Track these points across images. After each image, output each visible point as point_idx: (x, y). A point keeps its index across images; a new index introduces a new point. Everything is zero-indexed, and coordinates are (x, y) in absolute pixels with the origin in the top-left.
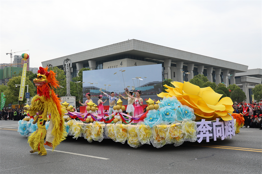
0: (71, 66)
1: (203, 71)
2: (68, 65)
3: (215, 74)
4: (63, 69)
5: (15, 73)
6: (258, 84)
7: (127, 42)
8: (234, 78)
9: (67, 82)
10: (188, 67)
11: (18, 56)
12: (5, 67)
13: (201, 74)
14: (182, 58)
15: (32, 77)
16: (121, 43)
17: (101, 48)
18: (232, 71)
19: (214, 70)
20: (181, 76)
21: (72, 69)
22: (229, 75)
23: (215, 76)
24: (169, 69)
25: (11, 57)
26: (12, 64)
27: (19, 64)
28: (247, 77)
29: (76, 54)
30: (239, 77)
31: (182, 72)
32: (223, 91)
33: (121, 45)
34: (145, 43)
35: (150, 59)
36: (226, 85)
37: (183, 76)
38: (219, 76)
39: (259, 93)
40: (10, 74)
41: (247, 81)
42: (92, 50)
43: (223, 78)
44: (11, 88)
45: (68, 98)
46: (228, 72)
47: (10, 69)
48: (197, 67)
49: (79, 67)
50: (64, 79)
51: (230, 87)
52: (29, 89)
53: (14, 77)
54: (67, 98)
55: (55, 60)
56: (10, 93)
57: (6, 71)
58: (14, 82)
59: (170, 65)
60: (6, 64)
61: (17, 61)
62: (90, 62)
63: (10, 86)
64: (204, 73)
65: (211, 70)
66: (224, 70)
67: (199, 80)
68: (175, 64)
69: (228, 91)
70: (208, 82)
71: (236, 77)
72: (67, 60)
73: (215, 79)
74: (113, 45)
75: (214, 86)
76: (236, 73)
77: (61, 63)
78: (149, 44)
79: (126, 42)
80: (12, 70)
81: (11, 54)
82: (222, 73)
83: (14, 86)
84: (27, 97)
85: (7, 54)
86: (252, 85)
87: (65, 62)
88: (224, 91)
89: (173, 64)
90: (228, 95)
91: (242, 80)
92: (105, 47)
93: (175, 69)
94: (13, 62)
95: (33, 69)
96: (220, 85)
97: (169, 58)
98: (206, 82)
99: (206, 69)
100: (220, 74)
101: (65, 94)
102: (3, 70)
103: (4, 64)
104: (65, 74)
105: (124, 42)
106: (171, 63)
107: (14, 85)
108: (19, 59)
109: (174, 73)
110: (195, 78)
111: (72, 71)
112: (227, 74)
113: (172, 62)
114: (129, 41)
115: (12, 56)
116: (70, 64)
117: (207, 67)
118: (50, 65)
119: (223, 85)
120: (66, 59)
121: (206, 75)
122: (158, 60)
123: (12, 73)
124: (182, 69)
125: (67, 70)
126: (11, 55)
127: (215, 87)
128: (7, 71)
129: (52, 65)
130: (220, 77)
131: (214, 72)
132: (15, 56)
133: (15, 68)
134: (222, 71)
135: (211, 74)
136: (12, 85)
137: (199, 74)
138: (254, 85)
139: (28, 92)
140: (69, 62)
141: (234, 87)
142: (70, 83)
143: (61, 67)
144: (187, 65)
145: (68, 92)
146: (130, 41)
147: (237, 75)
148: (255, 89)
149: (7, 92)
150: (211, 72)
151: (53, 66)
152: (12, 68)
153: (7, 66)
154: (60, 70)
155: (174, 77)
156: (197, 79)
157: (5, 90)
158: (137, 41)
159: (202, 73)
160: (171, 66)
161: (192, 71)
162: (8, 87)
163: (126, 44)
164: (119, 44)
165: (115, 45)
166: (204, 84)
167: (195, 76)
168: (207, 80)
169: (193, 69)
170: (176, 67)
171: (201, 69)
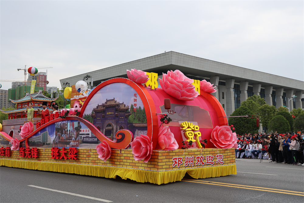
0: (92, 85)
1: (259, 91)
2: (89, 83)
3: (275, 96)
7: (164, 54)
8: (300, 100)
10: (240, 86)
12: (17, 86)
13: (257, 95)
14: (233, 75)
16: (157, 56)
17: (132, 62)
18: (298, 92)
19: (275, 90)
20: (231, 97)
22: (294, 96)
23: (276, 98)
24: (216, 88)
25: (25, 74)
26: (26, 82)
29: (102, 70)
31: (232, 91)
32: (283, 117)
33: (157, 58)
34: (186, 56)
35: (193, 76)
36: (289, 109)
37: (235, 97)
38: (281, 97)
42: (121, 65)
43: (286, 100)
46: (292, 93)
47: (23, 89)
48: (252, 86)
51: (295, 112)
55: (76, 77)
57: (19, 91)
59: (217, 84)
60: (19, 82)
65: (270, 90)
66: (288, 91)
67: (253, 102)
68: (224, 82)
69: (290, 117)
70: (265, 105)
72: (88, 77)
73: (275, 102)
74: (146, 59)
75: (273, 110)
76: (303, 94)
78: (191, 57)
79: (162, 55)
80: (26, 90)
82: (284, 94)
87: (85, 79)
88: (285, 117)
89: (222, 82)
90: (290, 122)
92: (136, 61)
93: (224, 89)
94: (27, 80)
95: (51, 88)
96: (281, 109)
97: (217, 75)
98: (263, 105)
99: (264, 89)
100: (282, 95)
102: (16, 90)
103: (16, 82)
105: (159, 55)
106: (218, 81)
108: (35, 77)
109: (223, 93)
110: (249, 99)
112: (291, 96)
113: (219, 79)
114: (166, 54)
115: (27, 73)
117: (266, 86)
119: (285, 110)
121: (264, 97)
122: (202, 77)
124: (232, 89)
126: (25, 72)
127: (275, 111)
130: (282, 100)
131: (274, 92)
133: (30, 87)
134: (285, 92)
135: (270, 96)
137: (254, 95)
140: (89, 80)
141: (299, 112)
144: (239, 84)
146: (168, 53)
150: (270, 92)
151: (71, 85)
152: (26, 87)
153: (20, 85)
155: (223, 98)
156: (251, 102)
158: (175, 53)
159: (259, 94)
160: (219, 84)
161: (245, 91)
163: (162, 57)
164: (153, 57)
165: (148, 58)
166: (260, 108)
167: (250, 97)
168: (265, 103)
169: (247, 89)
170: (225, 86)
171: (258, 88)
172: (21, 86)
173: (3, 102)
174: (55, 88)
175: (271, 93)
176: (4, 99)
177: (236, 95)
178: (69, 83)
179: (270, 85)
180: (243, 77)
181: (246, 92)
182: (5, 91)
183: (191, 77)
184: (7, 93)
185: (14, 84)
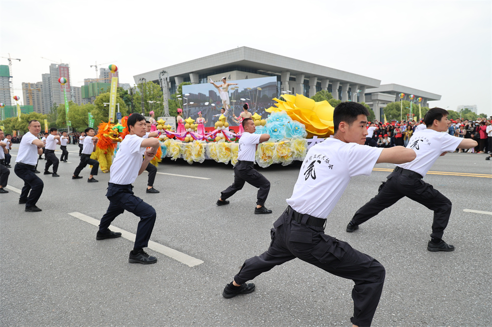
0: (168, 80)
1: (327, 86)
2: (165, 79)
3: (341, 91)
4: (159, 84)
5: (102, 90)
6: (391, 102)
7: (236, 50)
8: (364, 95)
9: (164, 100)
10: (310, 81)
11: (104, 69)
12: (90, 83)
14: (303, 71)
15: (123, 95)
16: (229, 51)
18: (362, 87)
21: (170, 83)
22: (358, 91)
23: (342, 93)
24: (287, 83)
26: (98, 79)
27: (106, 79)
28: (379, 93)
29: (175, 66)
30: (370, 94)
31: (302, 86)
33: (230, 54)
34: (258, 51)
38: (347, 92)
39: (391, 113)
40: (96, 91)
41: (379, 99)
43: (350, 94)
44: (99, 107)
45: (167, 119)
46: (357, 88)
47: (96, 86)
48: (320, 81)
49: (179, 81)
50: (161, 96)
52: (120, 108)
53: (102, 94)
54: (165, 119)
55: (149, 73)
56: (98, 113)
58: (102, 100)
59: (288, 79)
60: (91, 79)
61: (103, 75)
62: (191, 76)
63: (98, 105)
64: (328, 89)
65: (337, 86)
66: (353, 85)
68: (294, 78)
71: (366, 94)
72: (164, 72)
73: (341, 96)
74: (219, 54)
76: (367, 88)
77: (157, 78)
78: (263, 53)
79: (234, 50)
80: (98, 87)
81: (96, 67)
83: (102, 105)
84: (118, 118)
85: (91, 66)
86: (384, 104)
87: (161, 75)
89: (292, 77)
91: (373, 98)
93: (294, 84)
94: (99, 76)
95: (123, 85)
97: (288, 70)
99: (331, 84)
100: (348, 90)
101: (162, 114)
102: (88, 87)
104: (162, 90)
105: (232, 51)
107: (103, 103)
108: (106, 73)
109: (293, 88)
110: (318, 94)
111: (170, 86)
112: (355, 91)
113: (290, 75)
116: (167, 79)
117: (333, 81)
118: (143, 79)
120: (162, 71)
121: (331, 92)
123: (98, 90)
124: (302, 84)
125: (163, 85)
128: (93, 88)
129: (145, 79)
130: (347, 94)
131: (340, 88)
132: (101, 69)
133: (102, 84)
134: (350, 87)
135: (337, 91)
136: (100, 104)
137: (322, 90)
138: (387, 103)
139: (119, 112)
140: (165, 76)
142: (169, 101)
143: (157, 82)
144: (308, 79)
145: (166, 111)
146: (240, 49)
147: (367, 91)
148: (386, 108)
149: (95, 112)
150: (336, 87)
151: (147, 81)
154: (156, 85)
156: (320, 96)
157: (92, 109)
158: (248, 49)
159: (326, 89)
160: (290, 80)
162: (96, 106)
163: (235, 53)
167: (318, 92)
168: (332, 98)
169: (315, 84)
170: (295, 82)
171: (326, 83)
172: (93, 82)
173: (77, 99)
174: (128, 85)
175: (338, 88)
176: (77, 96)
177: (305, 91)
178: (145, 78)
179: (337, 81)
180: (313, 73)
181: (315, 87)
182: (78, 88)
183: (263, 72)
184: (80, 90)
185: (86, 81)
